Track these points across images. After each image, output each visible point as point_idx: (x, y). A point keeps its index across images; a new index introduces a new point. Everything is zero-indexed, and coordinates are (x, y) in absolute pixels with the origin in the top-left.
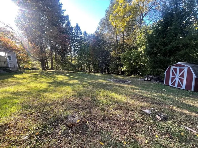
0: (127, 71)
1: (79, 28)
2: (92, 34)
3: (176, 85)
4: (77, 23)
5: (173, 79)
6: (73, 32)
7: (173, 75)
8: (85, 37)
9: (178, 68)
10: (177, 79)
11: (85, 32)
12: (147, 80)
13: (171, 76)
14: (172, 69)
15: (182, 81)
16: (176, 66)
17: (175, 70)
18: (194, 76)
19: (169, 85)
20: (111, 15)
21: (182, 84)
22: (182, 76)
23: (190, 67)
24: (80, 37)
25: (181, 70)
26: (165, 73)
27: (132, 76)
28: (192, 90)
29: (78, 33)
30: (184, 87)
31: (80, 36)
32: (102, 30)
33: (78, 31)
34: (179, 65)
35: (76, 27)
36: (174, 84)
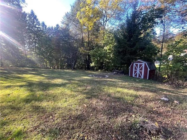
0: (96, 66)
1: (36, 17)
2: (52, 27)
3: (138, 76)
4: (32, 10)
5: (135, 72)
6: (27, 21)
7: (136, 69)
8: (43, 29)
9: (139, 64)
10: (138, 72)
11: (43, 23)
12: (115, 74)
13: (134, 70)
14: (134, 65)
15: (141, 73)
16: (137, 62)
17: (137, 65)
18: (149, 70)
19: (133, 76)
20: (78, 12)
21: (141, 75)
22: (141, 69)
23: (146, 64)
24: (38, 28)
25: (140, 65)
26: (130, 68)
27: (99, 71)
28: (148, 79)
29: (34, 22)
30: (142, 77)
31: (37, 26)
32: (67, 25)
33: (33, 20)
34: (139, 62)
35: (31, 14)
36: (136, 75)
